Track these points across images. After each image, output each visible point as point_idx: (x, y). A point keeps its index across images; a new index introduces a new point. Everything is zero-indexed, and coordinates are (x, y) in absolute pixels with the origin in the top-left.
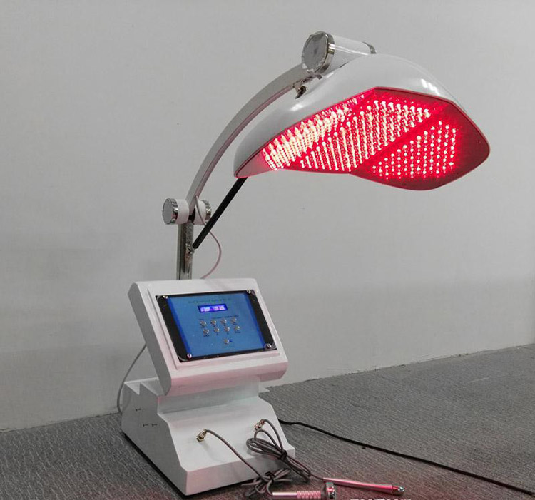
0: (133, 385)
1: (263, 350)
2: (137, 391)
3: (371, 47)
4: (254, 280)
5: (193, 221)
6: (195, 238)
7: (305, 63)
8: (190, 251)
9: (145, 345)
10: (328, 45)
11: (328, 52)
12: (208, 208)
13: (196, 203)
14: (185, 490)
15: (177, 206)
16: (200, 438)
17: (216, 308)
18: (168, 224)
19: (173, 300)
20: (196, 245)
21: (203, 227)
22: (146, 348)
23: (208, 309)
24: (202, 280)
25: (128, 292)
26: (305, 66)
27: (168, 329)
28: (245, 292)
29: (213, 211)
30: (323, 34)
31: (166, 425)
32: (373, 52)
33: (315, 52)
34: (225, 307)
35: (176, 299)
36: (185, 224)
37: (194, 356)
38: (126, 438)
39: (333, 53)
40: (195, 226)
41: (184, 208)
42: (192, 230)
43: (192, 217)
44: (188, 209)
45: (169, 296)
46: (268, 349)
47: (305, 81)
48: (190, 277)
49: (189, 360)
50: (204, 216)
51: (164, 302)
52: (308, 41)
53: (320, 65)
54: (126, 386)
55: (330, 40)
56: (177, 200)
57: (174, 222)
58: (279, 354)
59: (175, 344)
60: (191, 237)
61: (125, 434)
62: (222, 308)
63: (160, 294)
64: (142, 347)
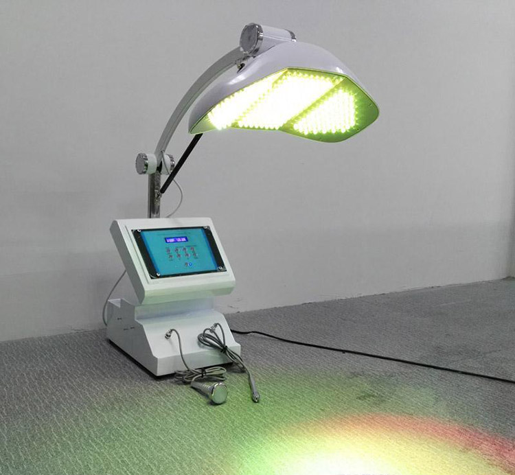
0: (115, 301)
1: (216, 271)
2: (119, 306)
3: (291, 33)
4: (210, 219)
5: (160, 171)
6: (162, 185)
7: (242, 46)
8: (158, 195)
9: (125, 271)
10: (258, 34)
11: (258, 39)
12: (172, 160)
13: (163, 156)
14: (156, 373)
15: (147, 159)
16: (168, 336)
17: (179, 240)
18: (141, 174)
19: (145, 233)
20: (163, 190)
21: (168, 176)
22: (126, 273)
23: (172, 240)
24: (168, 219)
25: (109, 228)
26: (242, 49)
27: (142, 255)
28: (202, 228)
29: (176, 163)
30: (254, 26)
31: (141, 327)
32: (293, 37)
33: (249, 38)
34: (186, 238)
35: (147, 232)
36: (154, 174)
37: (162, 274)
38: (111, 343)
39: (262, 40)
40: (162, 176)
41: (153, 160)
42: (159, 179)
43: (159, 168)
44: (156, 162)
45: (142, 230)
46: (221, 271)
47: (244, 59)
48: (158, 217)
49: (158, 277)
50: (169, 167)
51: (138, 235)
52: (244, 30)
53: (252, 49)
54: (110, 303)
55: (260, 30)
56: (147, 155)
57: (145, 173)
58: (228, 275)
59: (147, 266)
60: (158, 185)
61: (110, 341)
62: (184, 239)
63: (135, 229)
64: (123, 273)
